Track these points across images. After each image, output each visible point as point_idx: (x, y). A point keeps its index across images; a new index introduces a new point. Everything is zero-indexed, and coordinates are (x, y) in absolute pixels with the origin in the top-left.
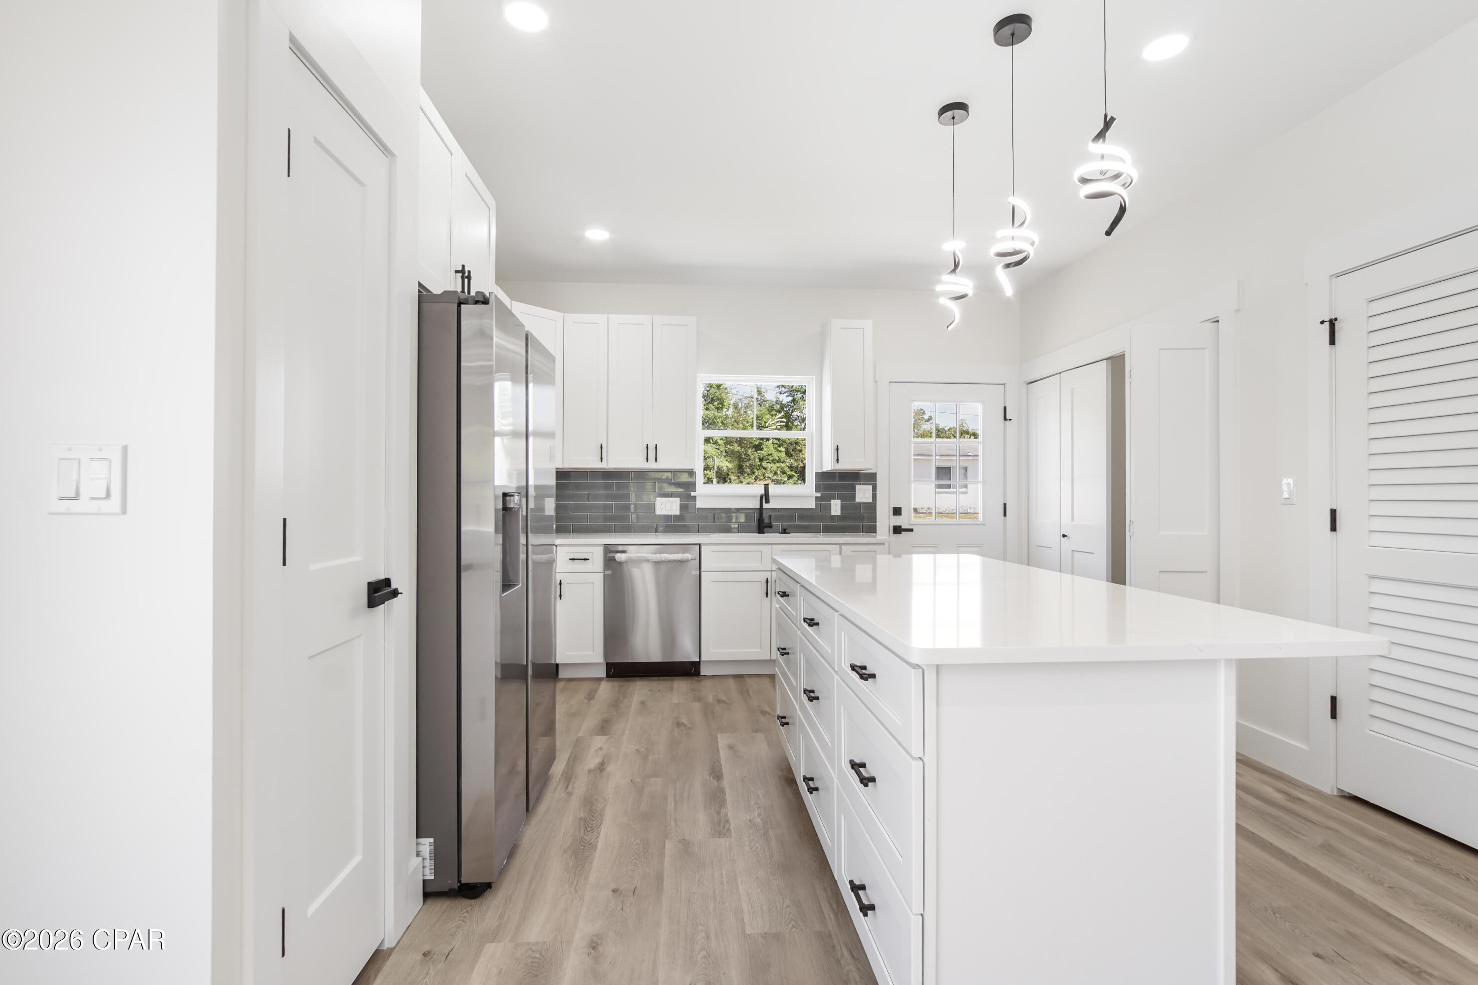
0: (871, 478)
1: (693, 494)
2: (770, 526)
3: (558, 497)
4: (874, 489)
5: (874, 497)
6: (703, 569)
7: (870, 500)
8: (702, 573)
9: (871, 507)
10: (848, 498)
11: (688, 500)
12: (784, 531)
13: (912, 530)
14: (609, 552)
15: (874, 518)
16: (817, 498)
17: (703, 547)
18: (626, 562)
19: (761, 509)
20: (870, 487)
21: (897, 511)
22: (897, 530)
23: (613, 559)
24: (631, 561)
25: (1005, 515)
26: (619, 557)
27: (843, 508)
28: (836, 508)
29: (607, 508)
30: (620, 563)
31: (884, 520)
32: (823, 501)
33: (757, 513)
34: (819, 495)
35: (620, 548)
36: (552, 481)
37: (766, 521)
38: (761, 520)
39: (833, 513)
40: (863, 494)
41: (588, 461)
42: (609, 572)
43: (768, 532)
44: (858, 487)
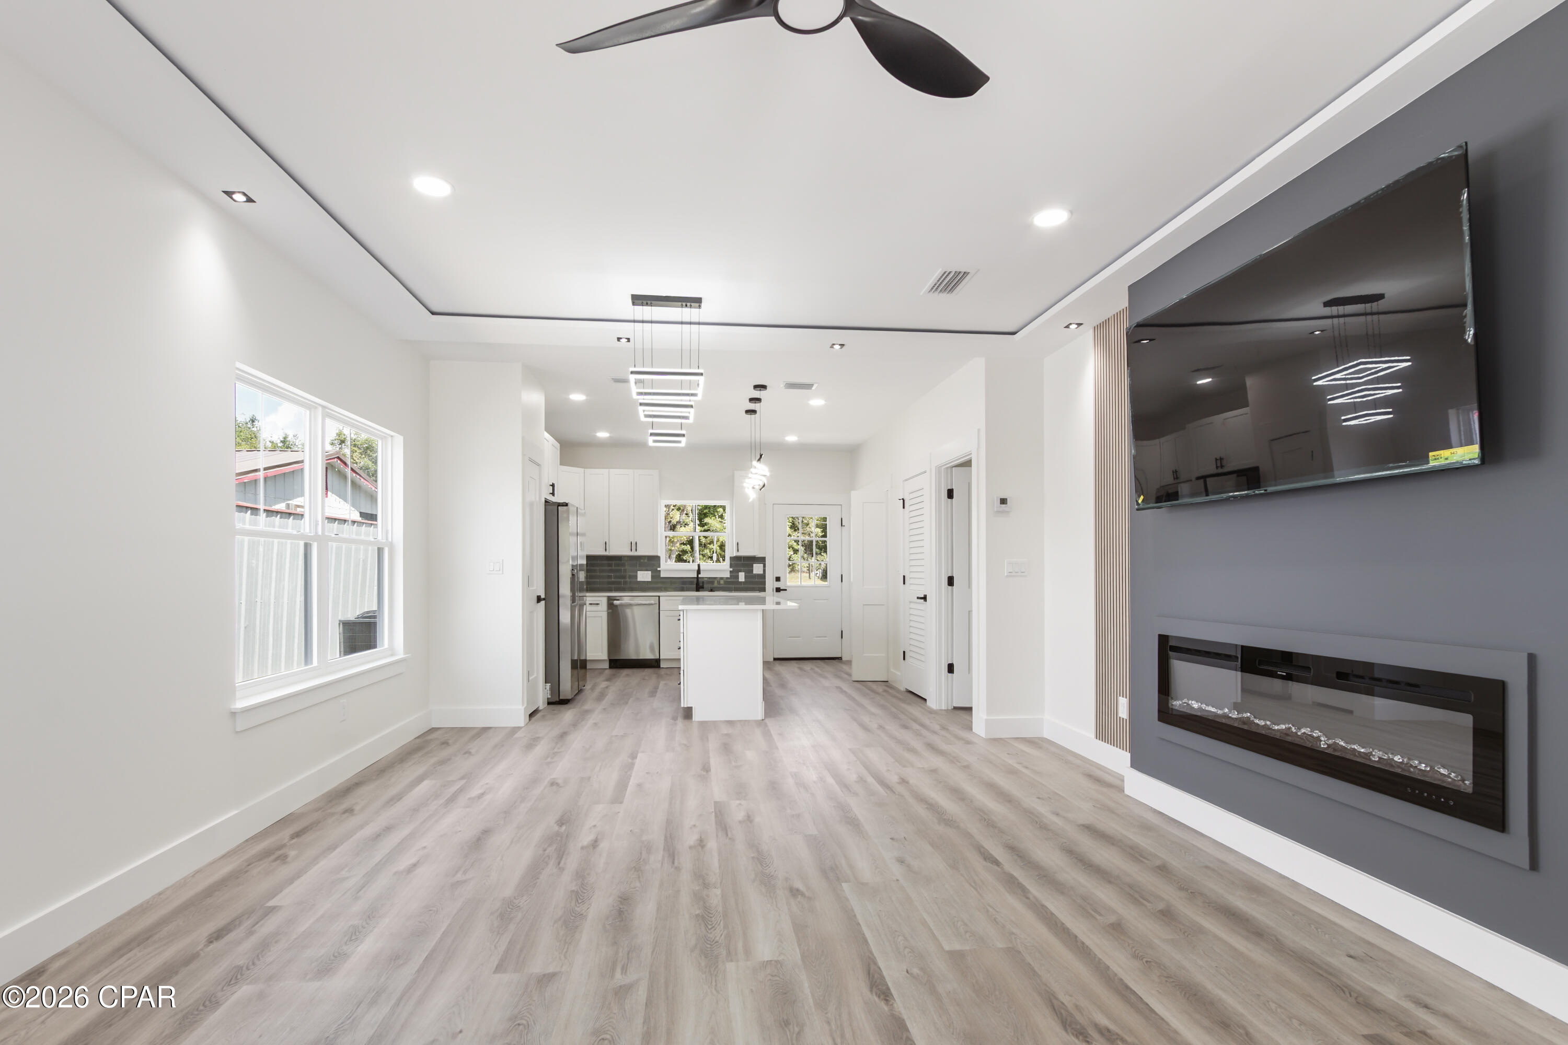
0: (762, 560)
1: (659, 569)
2: (703, 587)
3: (588, 571)
4: (764, 566)
5: (764, 571)
6: (661, 609)
7: (762, 572)
8: (661, 612)
9: (763, 576)
10: (749, 571)
11: (656, 574)
12: (711, 591)
13: (786, 590)
14: (610, 600)
15: (764, 583)
16: (730, 571)
17: (661, 598)
18: (619, 605)
19: (698, 578)
20: (762, 565)
21: (778, 579)
22: (778, 590)
23: (612, 604)
24: (621, 605)
25: (842, 581)
26: (616, 602)
27: (746, 577)
28: (742, 577)
29: (610, 577)
30: (616, 606)
31: (770, 584)
32: (734, 574)
33: (695, 580)
34: (731, 570)
35: (618, 598)
36: (584, 562)
37: (701, 585)
38: (697, 584)
39: (740, 580)
40: (757, 569)
41: (600, 552)
42: (610, 611)
43: (701, 591)
44: (754, 565)
